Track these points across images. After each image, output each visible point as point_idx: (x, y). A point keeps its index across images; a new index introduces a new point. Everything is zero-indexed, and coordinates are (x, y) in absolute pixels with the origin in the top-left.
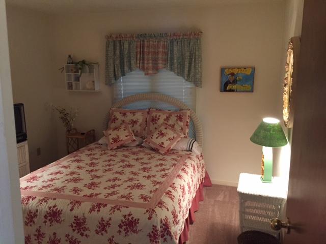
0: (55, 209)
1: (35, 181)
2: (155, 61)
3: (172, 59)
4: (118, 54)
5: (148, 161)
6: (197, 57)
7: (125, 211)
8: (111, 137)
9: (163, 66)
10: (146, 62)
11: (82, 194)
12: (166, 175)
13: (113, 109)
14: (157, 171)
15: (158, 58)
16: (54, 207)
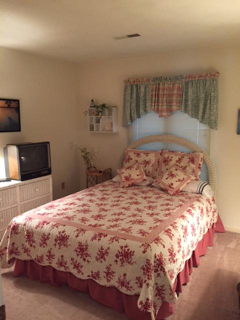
0: (63, 234)
1: (52, 209)
2: (170, 103)
3: (186, 101)
4: (135, 97)
5: (155, 200)
6: (212, 98)
7: (122, 243)
8: (123, 176)
9: (178, 108)
10: (160, 104)
11: (88, 223)
12: (169, 214)
13: (128, 149)
14: (162, 210)
15: (172, 101)
16: (63, 232)
